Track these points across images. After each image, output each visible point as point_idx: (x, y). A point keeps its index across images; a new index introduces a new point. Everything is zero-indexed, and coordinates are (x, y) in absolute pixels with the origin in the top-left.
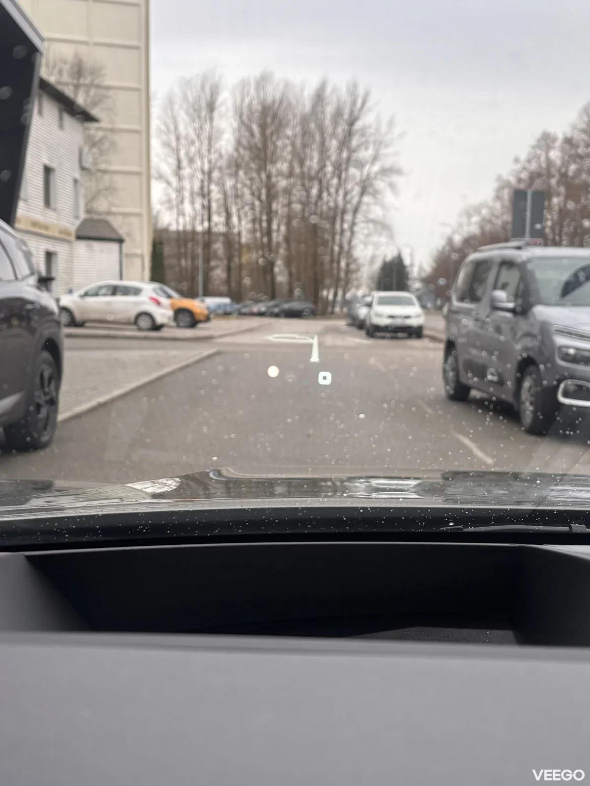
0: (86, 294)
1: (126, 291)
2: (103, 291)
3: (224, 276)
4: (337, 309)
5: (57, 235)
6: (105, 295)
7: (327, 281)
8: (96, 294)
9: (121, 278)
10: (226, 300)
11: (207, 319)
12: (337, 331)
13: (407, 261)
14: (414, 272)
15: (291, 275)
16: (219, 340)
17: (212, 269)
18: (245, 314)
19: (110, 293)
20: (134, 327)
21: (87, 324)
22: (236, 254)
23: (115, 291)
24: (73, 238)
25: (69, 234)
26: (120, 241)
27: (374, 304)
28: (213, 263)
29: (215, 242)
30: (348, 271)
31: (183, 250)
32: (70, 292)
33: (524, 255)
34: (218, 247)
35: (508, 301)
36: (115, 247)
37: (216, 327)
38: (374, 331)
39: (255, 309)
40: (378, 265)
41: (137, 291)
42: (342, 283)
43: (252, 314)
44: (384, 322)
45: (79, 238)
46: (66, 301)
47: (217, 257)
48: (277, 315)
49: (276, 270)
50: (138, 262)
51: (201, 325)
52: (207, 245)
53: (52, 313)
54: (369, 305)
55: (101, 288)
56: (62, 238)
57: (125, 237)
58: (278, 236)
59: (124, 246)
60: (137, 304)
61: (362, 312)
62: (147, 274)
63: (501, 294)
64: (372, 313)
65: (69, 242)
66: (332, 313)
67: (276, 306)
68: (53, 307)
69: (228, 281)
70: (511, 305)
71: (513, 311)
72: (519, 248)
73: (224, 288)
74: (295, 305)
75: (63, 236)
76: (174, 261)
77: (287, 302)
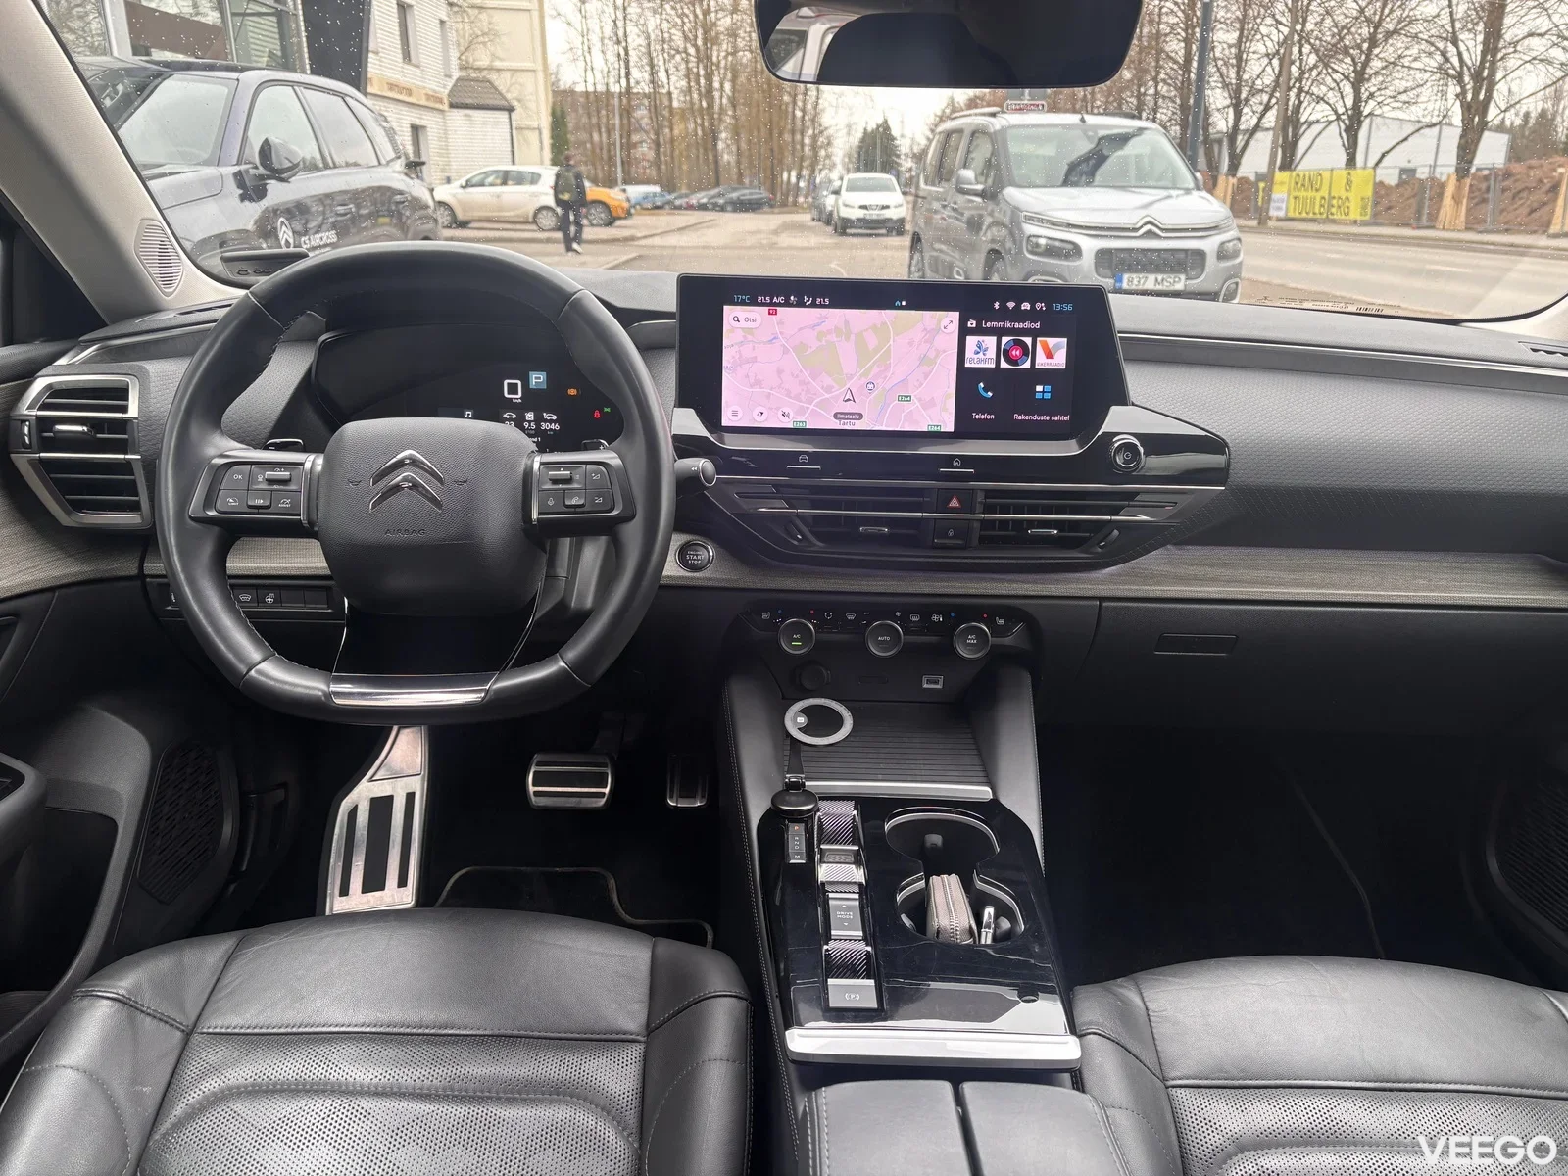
0: (468, 185)
1: (520, 179)
2: (490, 180)
3: (651, 155)
4: (801, 199)
5: (423, 102)
6: (491, 185)
7: (789, 159)
8: (482, 185)
9: (514, 163)
10: (656, 189)
11: (628, 214)
12: (800, 227)
13: (895, 132)
14: (904, 146)
15: (739, 153)
16: (643, 242)
17: (635, 145)
18: (679, 208)
19: (499, 182)
20: (534, 227)
21: (471, 225)
22: (666, 123)
23: (505, 178)
24: (446, 107)
25: (441, 101)
26: (510, 109)
27: (843, 191)
28: (635, 138)
29: (638, 106)
30: (815, 148)
31: (594, 120)
32: (448, 181)
33: (997, 124)
34: (641, 113)
35: (978, 183)
36: (503, 116)
37: (639, 224)
38: (843, 227)
39: (694, 201)
40: (857, 137)
41: (535, 179)
42: (807, 162)
43: (690, 207)
44: (855, 214)
45: (452, 106)
46: (443, 193)
47: (640, 129)
48: (723, 209)
49: (721, 145)
50: (533, 137)
51: (619, 223)
52: (627, 112)
53: (427, 207)
54: (837, 192)
55: (487, 174)
56: (431, 104)
57: (515, 103)
58: (721, 100)
59: (514, 115)
60: (534, 195)
61: (830, 201)
62: (547, 154)
63: (968, 174)
64: (840, 202)
65: (442, 111)
66: (795, 203)
67: (719, 195)
68: (426, 197)
69: (657, 162)
70: (980, 187)
71: (982, 194)
72: (993, 115)
73: (652, 173)
74: (745, 194)
75: (432, 104)
76: (583, 136)
77: (735, 190)
